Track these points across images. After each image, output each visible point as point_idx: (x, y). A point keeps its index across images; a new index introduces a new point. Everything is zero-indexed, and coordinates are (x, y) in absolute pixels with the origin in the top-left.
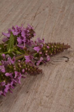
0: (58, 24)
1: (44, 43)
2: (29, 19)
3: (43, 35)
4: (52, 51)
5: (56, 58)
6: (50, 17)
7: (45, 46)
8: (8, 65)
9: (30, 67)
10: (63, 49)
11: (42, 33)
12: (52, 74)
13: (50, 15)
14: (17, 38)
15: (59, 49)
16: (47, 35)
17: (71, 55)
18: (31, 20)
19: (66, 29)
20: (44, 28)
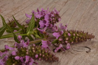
0: (88, 12)
1: (66, 30)
2: (60, 4)
3: (70, 21)
4: (74, 39)
5: (77, 47)
6: (82, 5)
7: (66, 33)
8: (21, 48)
9: (45, 53)
10: (85, 38)
11: (69, 20)
12: (68, 64)
13: (82, 3)
14: (40, 21)
15: (81, 38)
16: (74, 22)
17: (94, 46)
18: (62, 5)
19: (95, 18)
20: (72, 14)
